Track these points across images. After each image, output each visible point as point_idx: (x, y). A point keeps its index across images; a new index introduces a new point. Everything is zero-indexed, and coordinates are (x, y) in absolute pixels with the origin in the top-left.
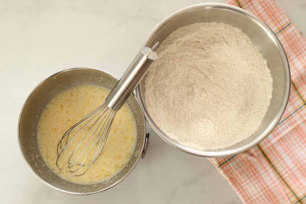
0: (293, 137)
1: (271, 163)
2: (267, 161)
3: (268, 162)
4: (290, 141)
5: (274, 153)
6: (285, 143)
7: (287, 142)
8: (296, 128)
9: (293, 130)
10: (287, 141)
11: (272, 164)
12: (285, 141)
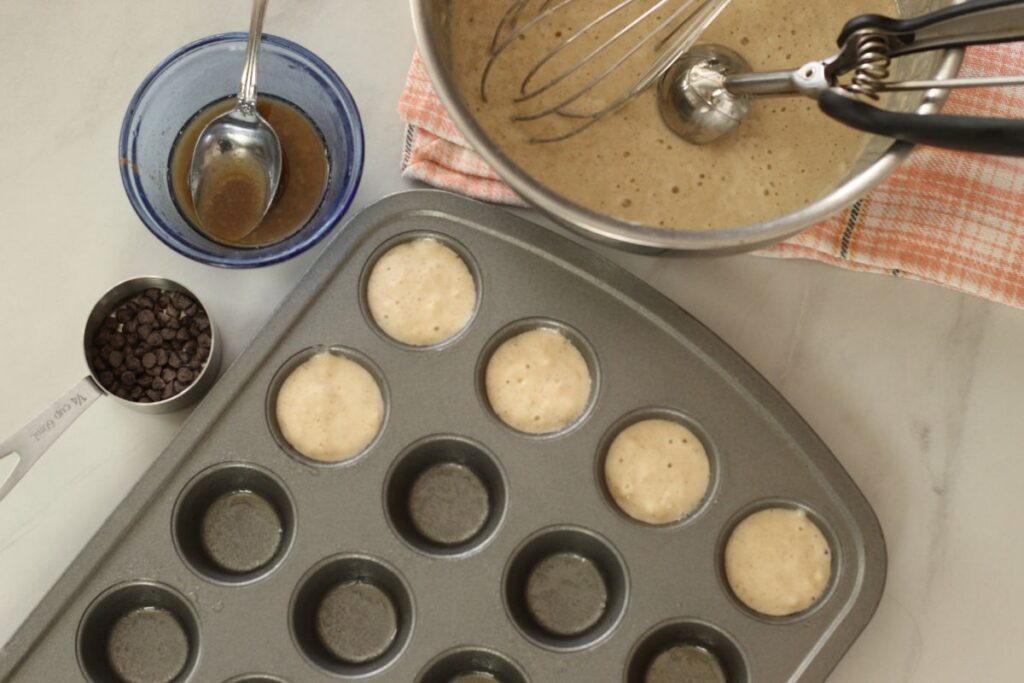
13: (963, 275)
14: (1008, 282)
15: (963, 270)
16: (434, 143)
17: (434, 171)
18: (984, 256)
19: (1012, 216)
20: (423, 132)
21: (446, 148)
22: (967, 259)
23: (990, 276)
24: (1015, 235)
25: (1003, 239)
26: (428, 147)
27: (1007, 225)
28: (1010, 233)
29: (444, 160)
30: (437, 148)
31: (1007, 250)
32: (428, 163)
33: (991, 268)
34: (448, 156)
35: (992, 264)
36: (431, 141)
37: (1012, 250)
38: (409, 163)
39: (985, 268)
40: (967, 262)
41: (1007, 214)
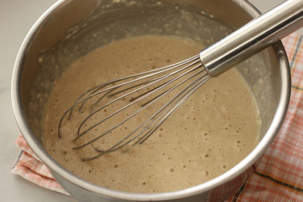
0: (299, 134)
1: (293, 187)
2: (285, 187)
3: (288, 188)
4: (298, 142)
5: (288, 169)
6: (294, 149)
7: (295, 146)
8: (293, 121)
9: (291, 125)
10: (294, 144)
11: (295, 187)
12: (291, 146)
16: (30, 159)
17: (27, 172)
20: (27, 154)
21: (35, 163)
26: (26, 160)
29: (33, 168)
30: (30, 161)
32: (25, 168)
34: (35, 166)
36: (28, 158)
38: (16, 166)
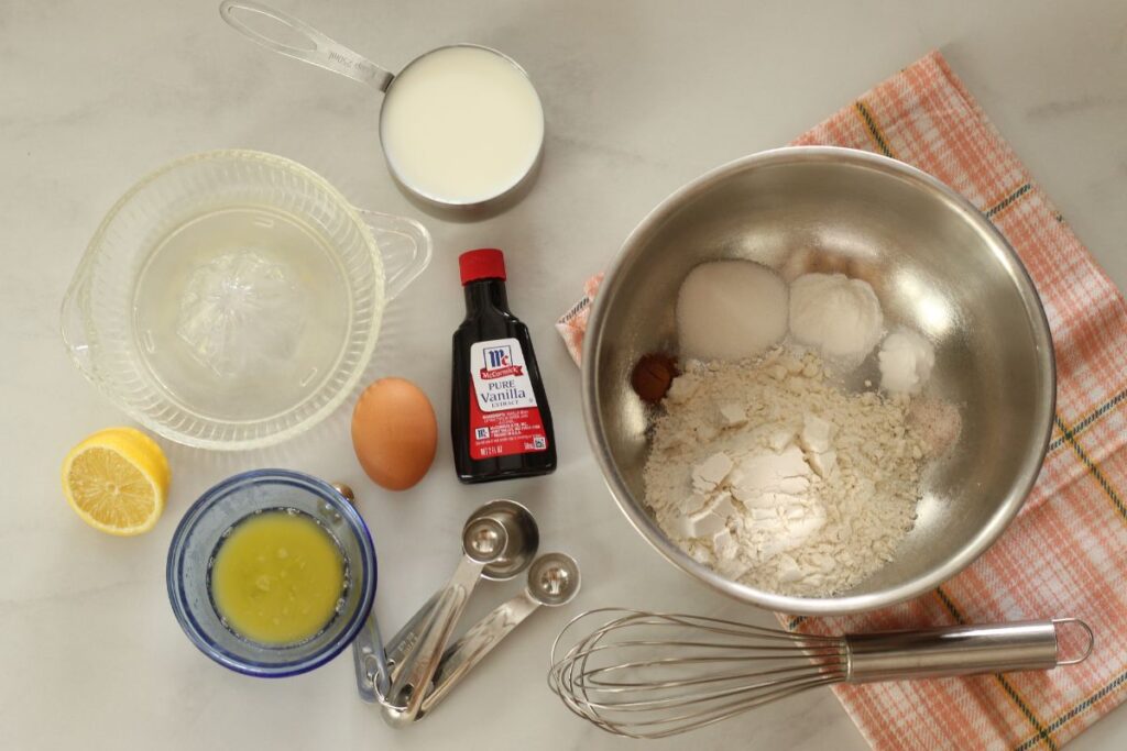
6: (1004, 556)
7: (1009, 552)
8: (1036, 509)
9: (1028, 514)
10: (1010, 548)
13: (858, 708)
14: (886, 738)
15: (861, 705)
18: (882, 706)
19: (923, 695)
22: (870, 700)
23: (877, 724)
24: (915, 709)
25: (905, 706)
27: (915, 698)
28: (913, 705)
31: (902, 715)
33: (882, 718)
35: (885, 717)
37: (907, 718)
39: (877, 716)
40: (868, 701)
41: (921, 691)
